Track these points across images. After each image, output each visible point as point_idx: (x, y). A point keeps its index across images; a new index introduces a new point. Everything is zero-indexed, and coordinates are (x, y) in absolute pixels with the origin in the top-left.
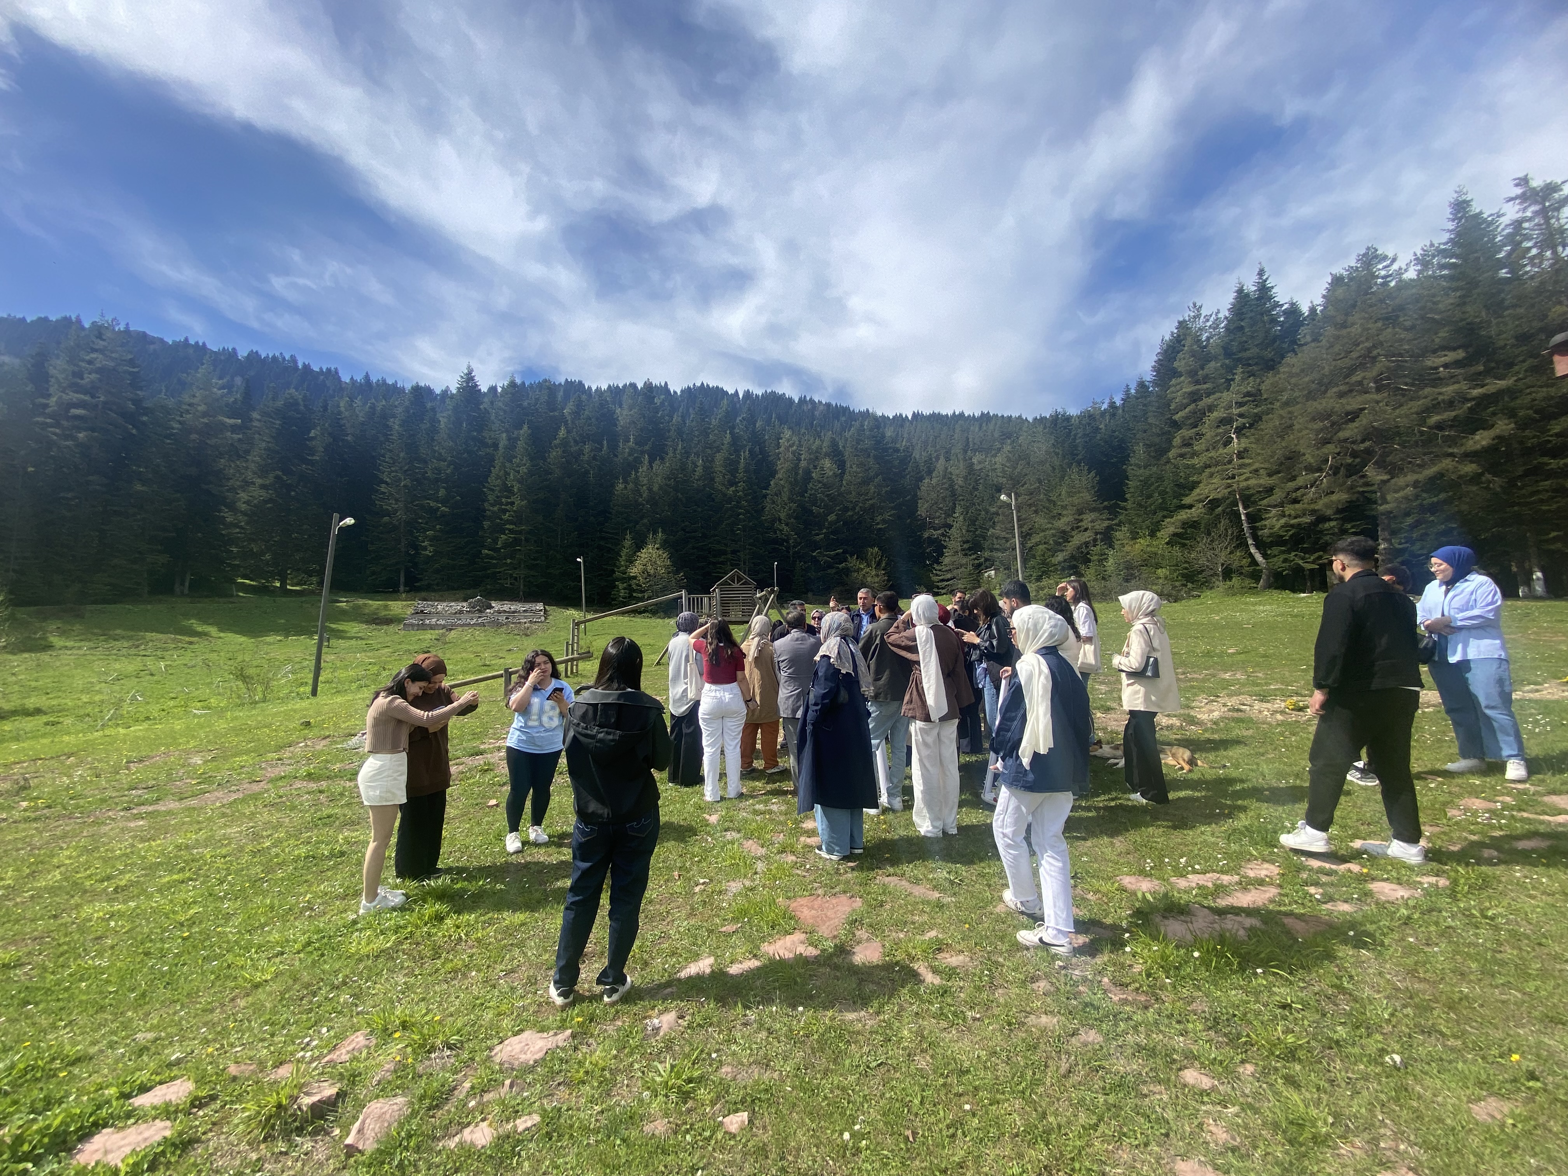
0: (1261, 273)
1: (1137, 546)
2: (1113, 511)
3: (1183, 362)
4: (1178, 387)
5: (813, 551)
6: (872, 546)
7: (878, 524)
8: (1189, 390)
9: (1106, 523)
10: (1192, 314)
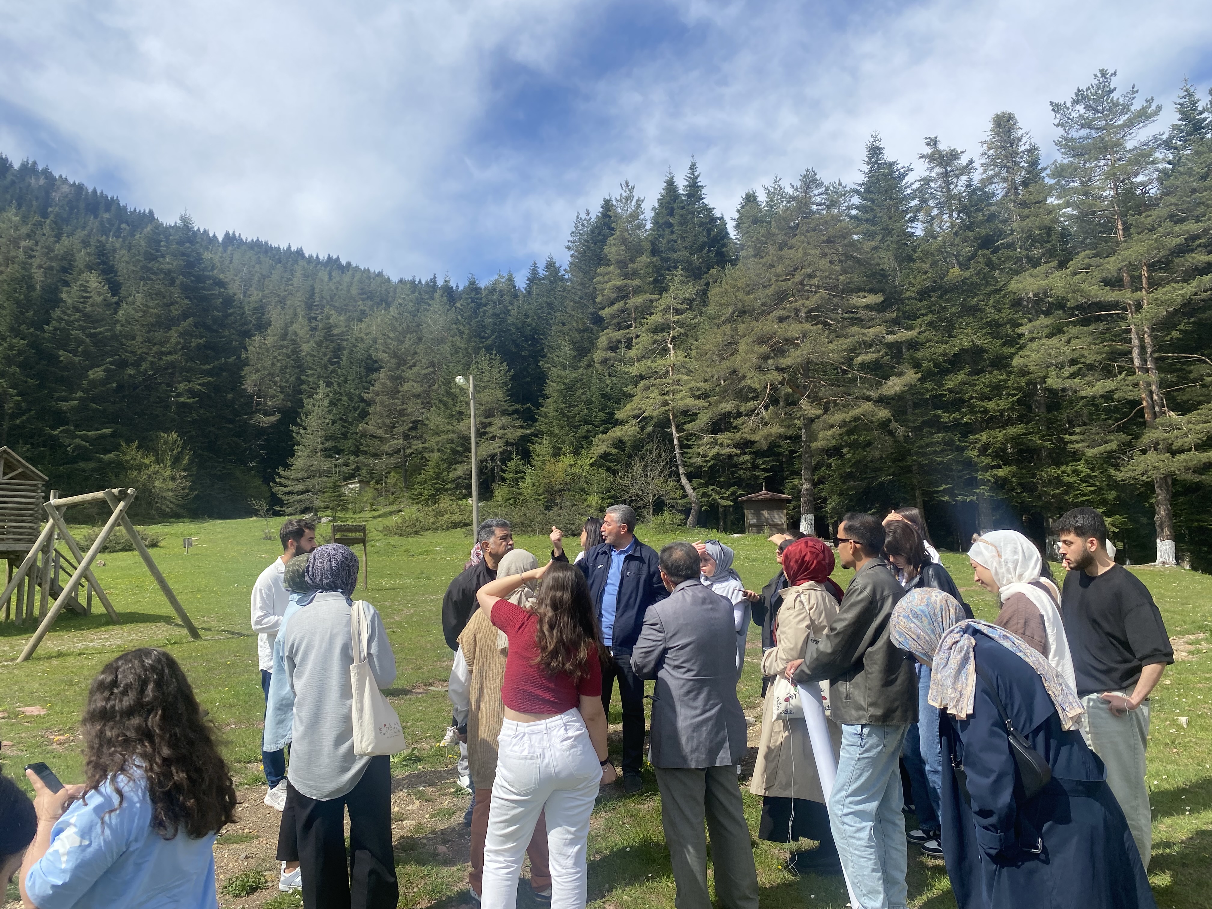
0: (693, 167)
1: (560, 464)
2: (529, 418)
3: (614, 249)
4: (606, 278)
5: (54, 428)
6: (167, 430)
7: (179, 395)
8: (618, 283)
9: (520, 432)
10: (624, 194)
